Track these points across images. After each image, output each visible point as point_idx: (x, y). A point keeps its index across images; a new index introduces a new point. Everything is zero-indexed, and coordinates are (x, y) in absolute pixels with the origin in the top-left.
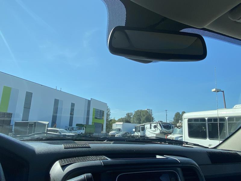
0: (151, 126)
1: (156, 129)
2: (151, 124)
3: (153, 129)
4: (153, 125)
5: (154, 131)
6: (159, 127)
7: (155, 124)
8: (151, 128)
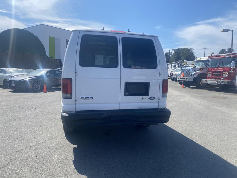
0: (172, 66)
1: (175, 68)
2: (172, 64)
3: (173, 68)
4: (173, 65)
5: (173, 70)
6: (177, 66)
7: (175, 64)
8: (171, 68)
